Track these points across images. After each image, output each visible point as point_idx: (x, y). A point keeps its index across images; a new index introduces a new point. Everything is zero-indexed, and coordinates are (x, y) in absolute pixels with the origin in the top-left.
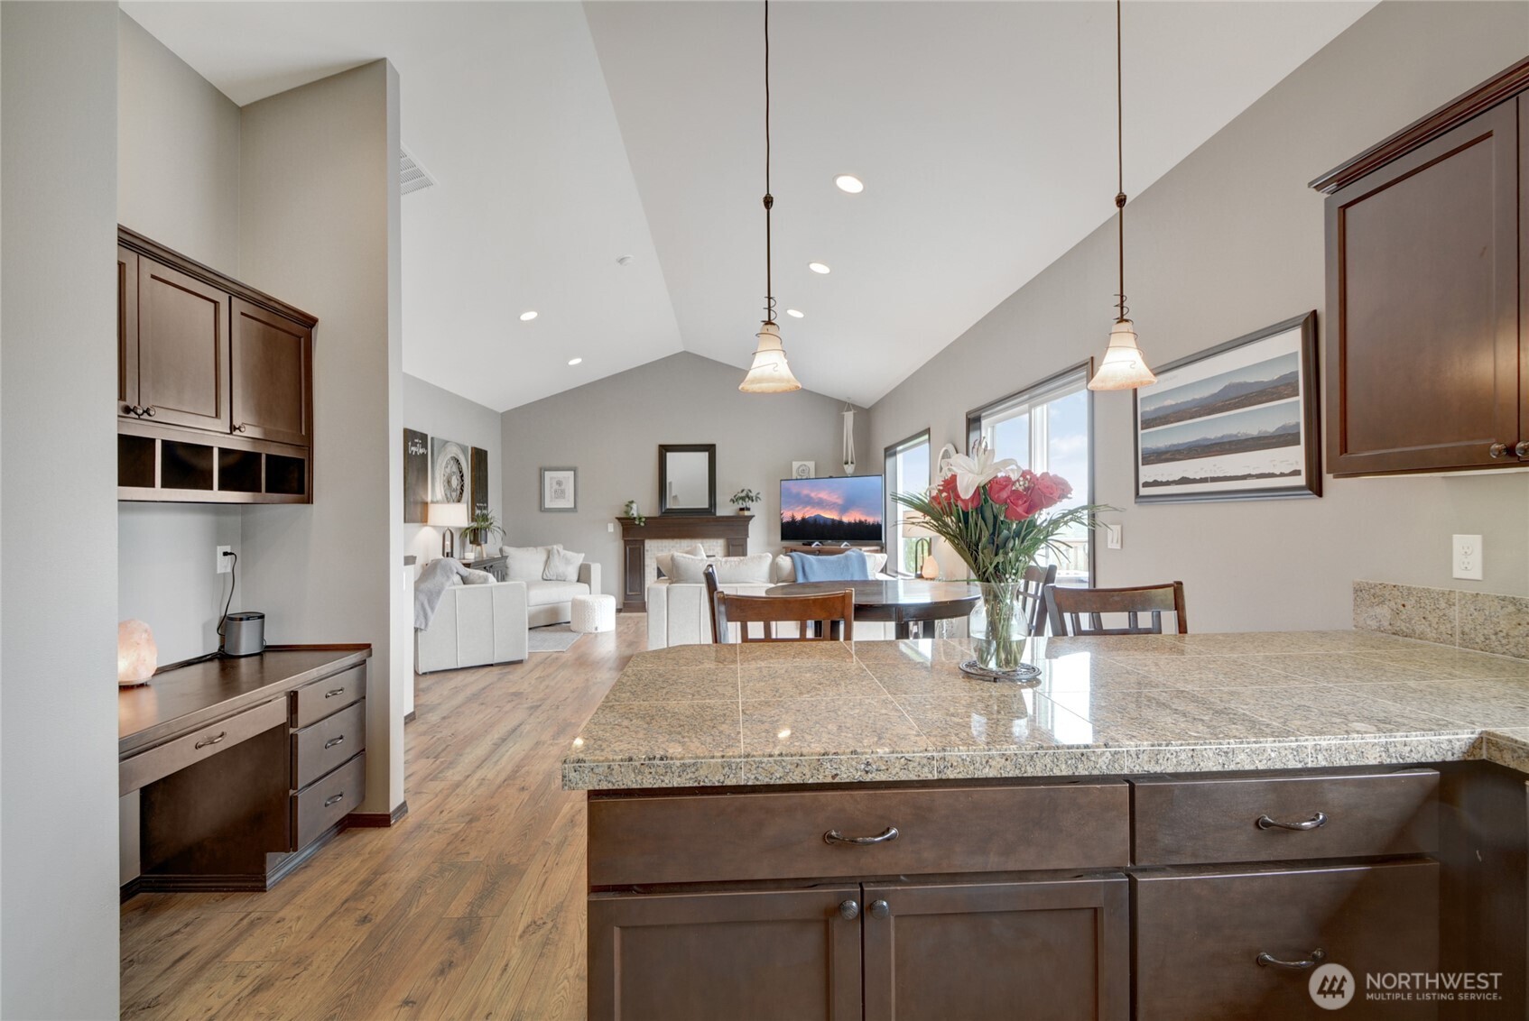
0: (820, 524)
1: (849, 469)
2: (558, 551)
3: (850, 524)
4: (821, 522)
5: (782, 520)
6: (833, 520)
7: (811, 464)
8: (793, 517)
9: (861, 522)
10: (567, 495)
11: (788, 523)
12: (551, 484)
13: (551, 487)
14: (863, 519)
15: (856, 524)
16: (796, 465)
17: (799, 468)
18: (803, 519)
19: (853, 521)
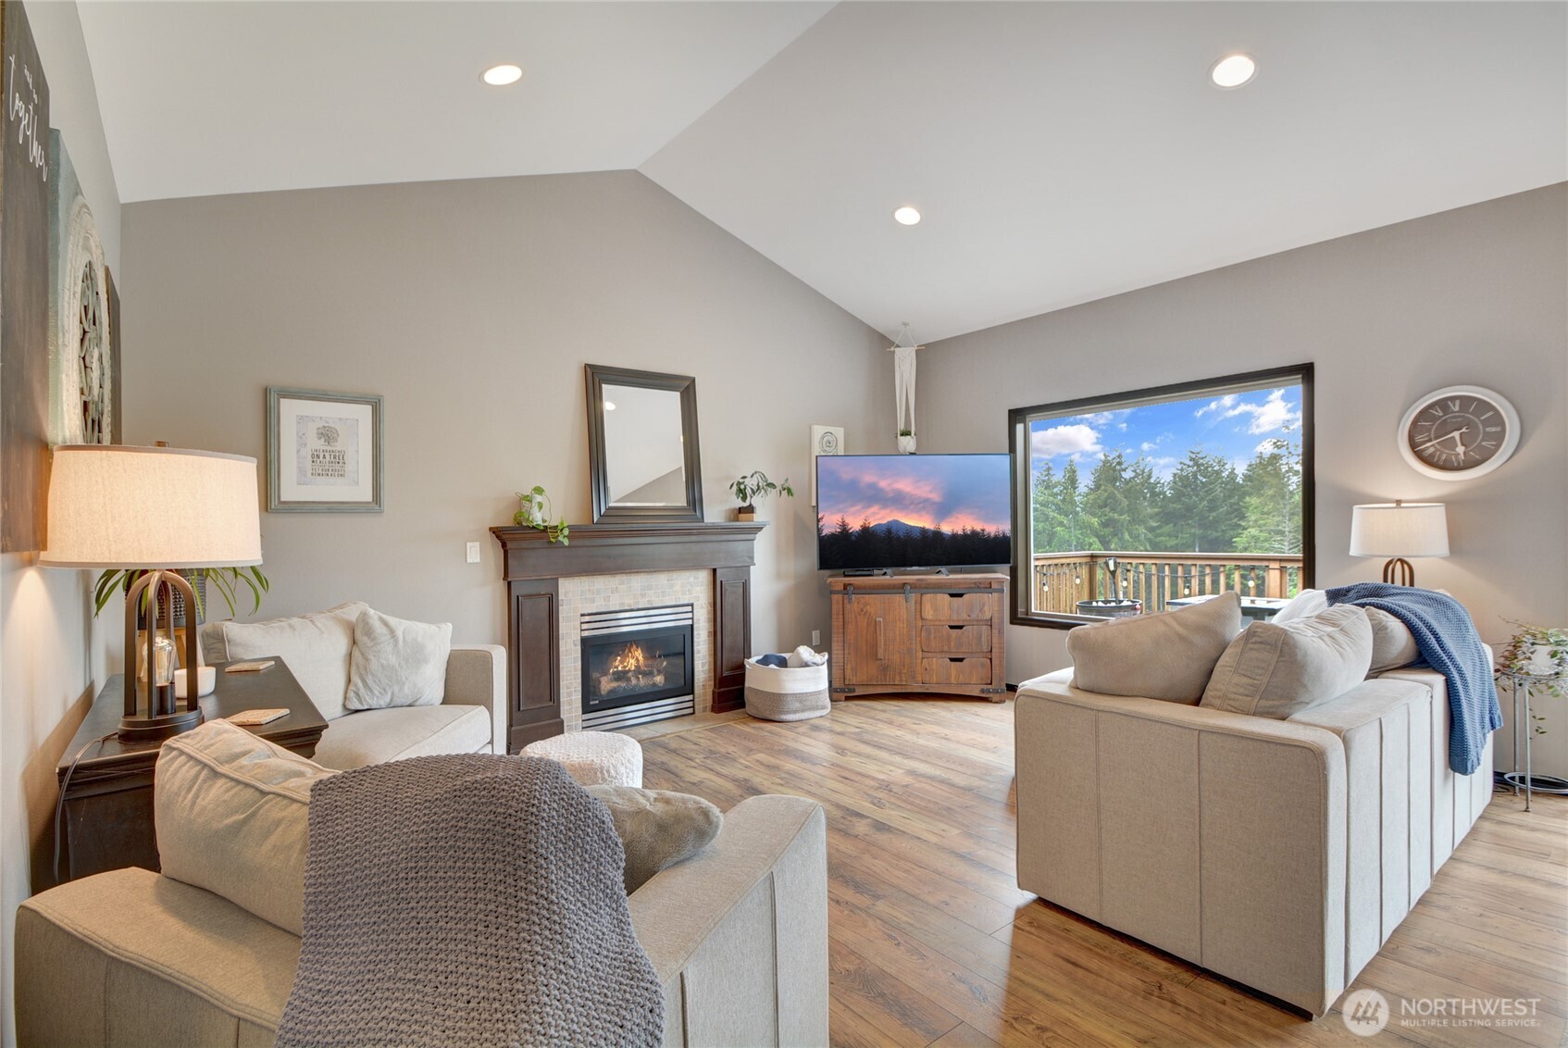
0: (898, 538)
1: (908, 443)
2: (386, 624)
3: (954, 536)
4: (901, 533)
5: (819, 530)
6: (923, 530)
7: (839, 432)
8: (844, 526)
9: (974, 533)
10: (350, 467)
11: (833, 536)
12: (301, 437)
13: (302, 445)
14: (978, 528)
15: (965, 536)
16: (819, 431)
17: (823, 438)
18: (865, 530)
19: (960, 532)
